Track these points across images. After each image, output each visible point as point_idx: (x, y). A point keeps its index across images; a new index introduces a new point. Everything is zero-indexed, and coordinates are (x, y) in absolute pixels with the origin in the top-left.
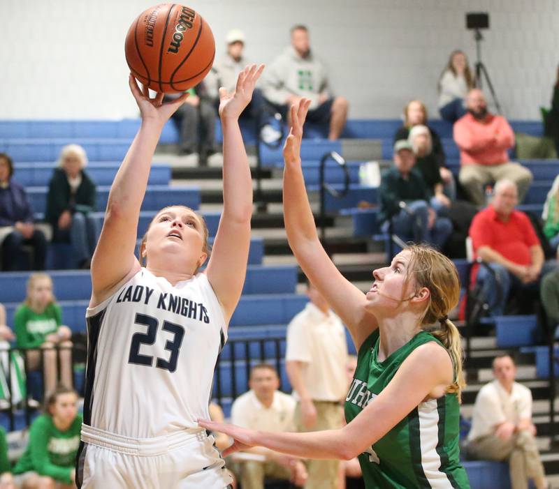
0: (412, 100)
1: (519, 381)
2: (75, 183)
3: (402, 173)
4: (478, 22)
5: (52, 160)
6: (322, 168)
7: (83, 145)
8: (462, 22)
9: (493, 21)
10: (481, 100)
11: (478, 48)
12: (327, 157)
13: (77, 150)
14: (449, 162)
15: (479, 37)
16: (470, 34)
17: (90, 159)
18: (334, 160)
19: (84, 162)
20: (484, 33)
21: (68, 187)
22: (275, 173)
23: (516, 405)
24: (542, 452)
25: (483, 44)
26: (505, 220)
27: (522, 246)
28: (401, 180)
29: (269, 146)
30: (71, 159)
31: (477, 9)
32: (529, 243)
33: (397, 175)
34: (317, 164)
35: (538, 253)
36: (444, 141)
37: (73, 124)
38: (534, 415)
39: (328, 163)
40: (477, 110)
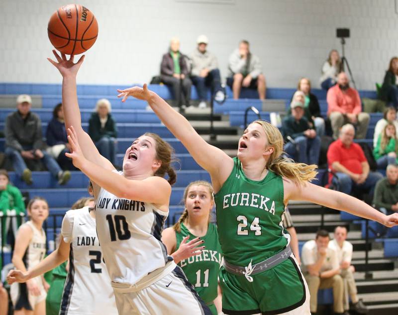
0: (303, 78)
1: (347, 240)
2: (103, 121)
3: (296, 120)
4: (343, 33)
5: (92, 108)
6: (246, 115)
7: (109, 100)
8: (334, 33)
9: (352, 33)
10: (346, 79)
11: (343, 49)
12: (249, 109)
13: (106, 102)
14: (322, 113)
15: (343, 43)
16: (339, 40)
17: (113, 108)
18: (253, 111)
19: (110, 110)
20: (347, 40)
21: (100, 123)
22: (223, 118)
23: (344, 254)
24: (356, 281)
25: (345, 46)
26: (348, 147)
27: (357, 162)
28: (295, 123)
29: (218, 102)
30: (103, 107)
31: (343, 26)
32: (361, 160)
33: (293, 120)
34: (243, 113)
35: (366, 167)
36: (320, 102)
37: (108, 87)
38: (353, 260)
39: (249, 113)
40: (343, 85)
